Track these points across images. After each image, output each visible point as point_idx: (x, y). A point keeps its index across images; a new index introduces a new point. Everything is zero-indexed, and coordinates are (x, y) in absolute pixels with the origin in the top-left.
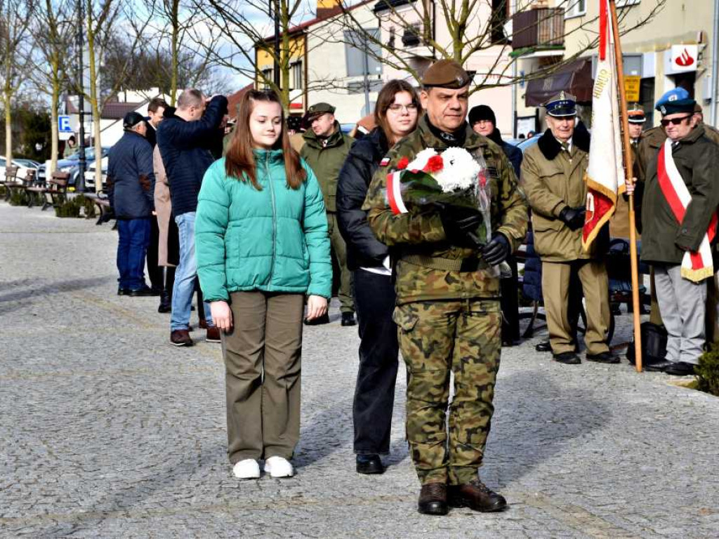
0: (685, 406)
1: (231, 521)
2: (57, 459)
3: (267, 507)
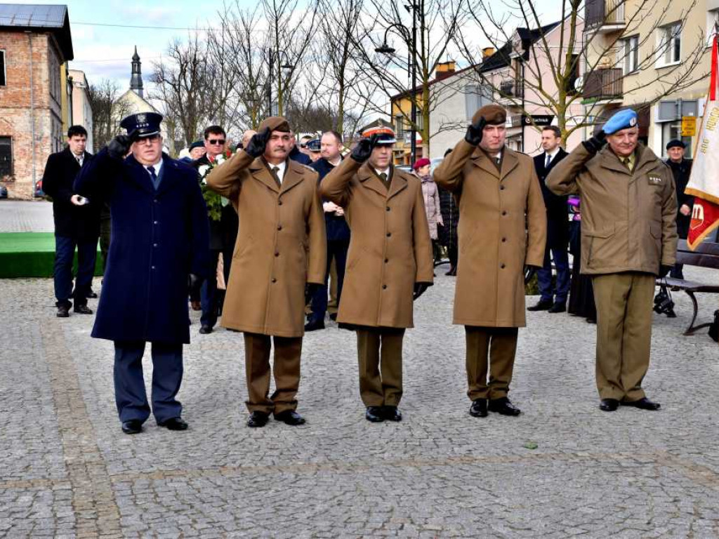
1: (419, 474)
3: (446, 463)
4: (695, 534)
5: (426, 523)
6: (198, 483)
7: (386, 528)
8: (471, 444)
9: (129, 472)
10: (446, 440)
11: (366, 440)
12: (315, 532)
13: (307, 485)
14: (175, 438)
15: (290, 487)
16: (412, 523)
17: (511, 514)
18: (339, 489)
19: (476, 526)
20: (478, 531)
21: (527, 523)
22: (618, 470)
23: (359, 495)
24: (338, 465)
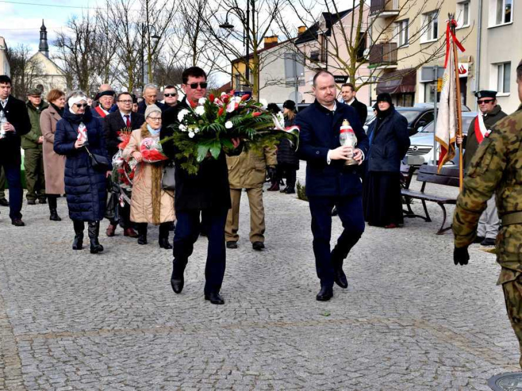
1: (244, 334)
2: (141, 293)
3: (264, 326)
4: (439, 377)
6: (81, 342)
7: (218, 373)
8: (283, 312)
9: (31, 333)
10: (265, 309)
12: (166, 377)
13: (163, 343)
14: (66, 308)
15: (150, 344)
16: (238, 370)
17: (309, 363)
18: (185, 345)
19: (284, 372)
20: (285, 376)
21: (321, 369)
22: (387, 331)
23: (200, 350)
24: (185, 328)
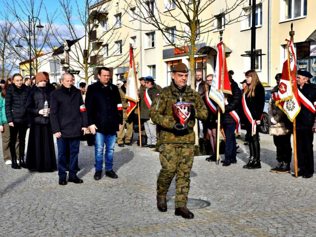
0: (155, 156)
1: (46, 192)
3: (55, 188)
5: (51, 207)
7: (37, 209)
11: (26, 182)
12: (12, 213)
16: (46, 207)
17: (79, 202)
18: (18, 198)
19: (68, 207)
21: (85, 204)
22: (112, 186)
23: (26, 200)
